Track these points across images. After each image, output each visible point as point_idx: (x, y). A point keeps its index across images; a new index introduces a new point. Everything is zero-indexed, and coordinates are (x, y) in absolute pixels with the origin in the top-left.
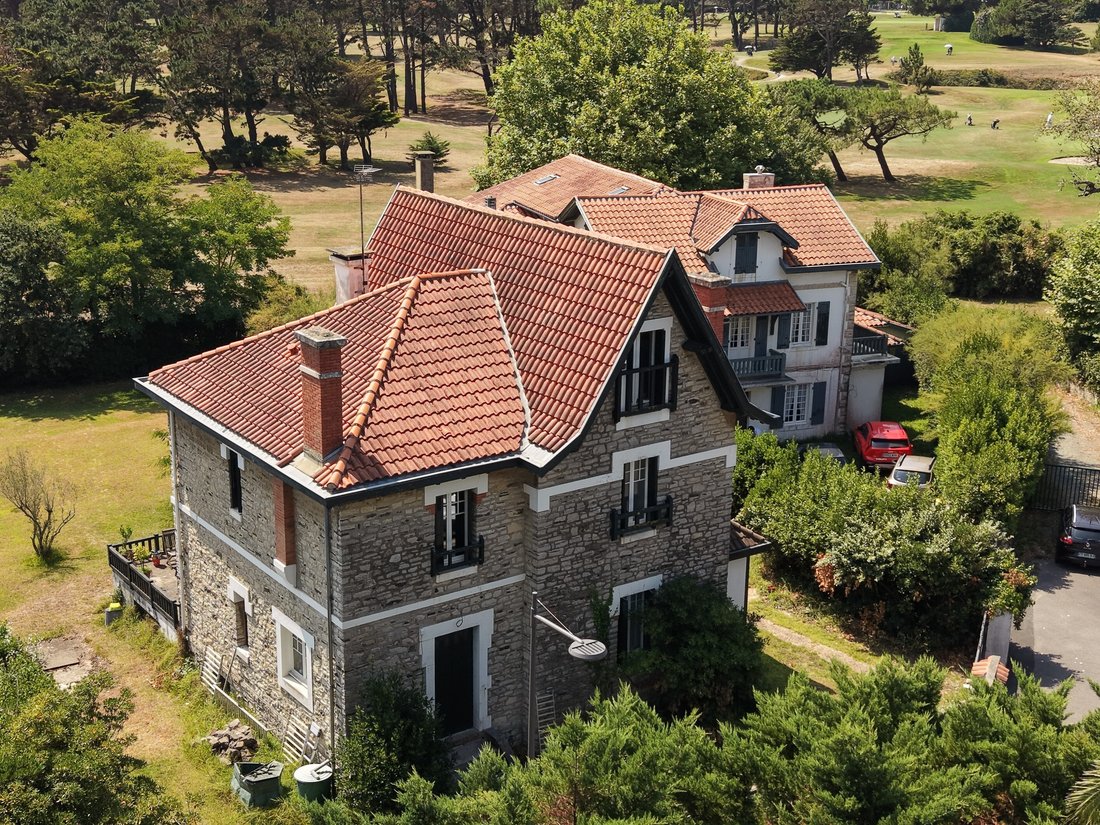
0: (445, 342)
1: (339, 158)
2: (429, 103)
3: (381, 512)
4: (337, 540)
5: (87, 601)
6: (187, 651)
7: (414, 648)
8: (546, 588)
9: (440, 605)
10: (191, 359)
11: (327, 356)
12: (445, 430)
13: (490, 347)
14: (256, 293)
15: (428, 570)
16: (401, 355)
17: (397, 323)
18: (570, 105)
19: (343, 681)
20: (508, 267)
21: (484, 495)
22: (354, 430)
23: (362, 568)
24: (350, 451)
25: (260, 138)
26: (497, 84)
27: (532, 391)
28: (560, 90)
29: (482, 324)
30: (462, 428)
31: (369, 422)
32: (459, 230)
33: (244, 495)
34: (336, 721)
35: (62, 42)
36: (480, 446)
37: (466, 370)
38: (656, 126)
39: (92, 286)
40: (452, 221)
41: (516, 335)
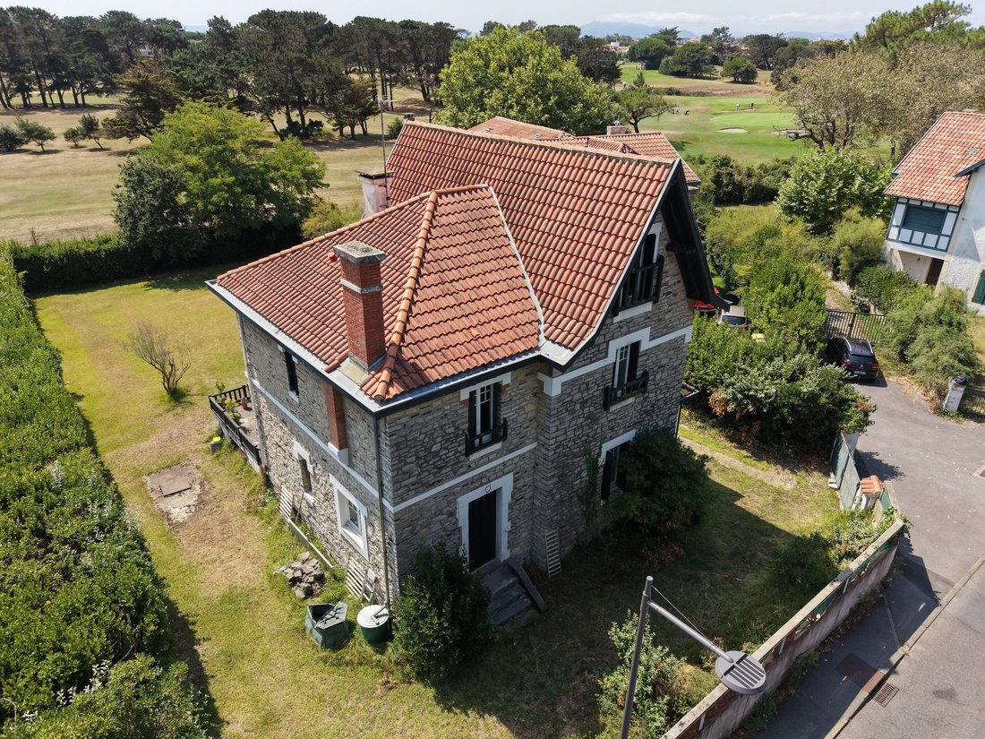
0: (463, 250)
1: (350, 133)
2: (395, 105)
3: (423, 411)
4: (384, 440)
5: (199, 432)
6: (268, 483)
7: (452, 514)
8: (555, 453)
9: (473, 478)
10: (250, 265)
11: (367, 271)
12: (475, 332)
13: (501, 253)
14: (307, 208)
15: (463, 452)
16: (428, 263)
17: (422, 234)
18: (486, 92)
19: (395, 551)
20: (509, 182)
21: (508, 385)
22: (395, 338)
23: (408, 460)
24: (394, 360)
25: (307, 122)
26: (442, 81)
27: (542, 292)
28: (479, 83)
29: (490, 233)
30: (487, 329)
31: (408, 328)
32: (461, 153)
33: (300, 383)
34: (389, 577)
35: (193, 67)
36: (506, 346)
37: (484, 274)
38: (537, 104)
39: (206, 207)
40: (454, 146)
41: (521, 242)
